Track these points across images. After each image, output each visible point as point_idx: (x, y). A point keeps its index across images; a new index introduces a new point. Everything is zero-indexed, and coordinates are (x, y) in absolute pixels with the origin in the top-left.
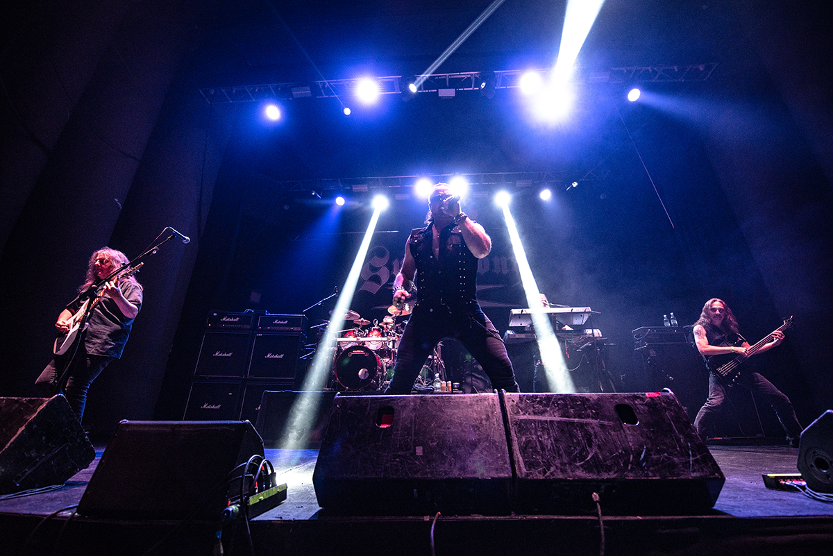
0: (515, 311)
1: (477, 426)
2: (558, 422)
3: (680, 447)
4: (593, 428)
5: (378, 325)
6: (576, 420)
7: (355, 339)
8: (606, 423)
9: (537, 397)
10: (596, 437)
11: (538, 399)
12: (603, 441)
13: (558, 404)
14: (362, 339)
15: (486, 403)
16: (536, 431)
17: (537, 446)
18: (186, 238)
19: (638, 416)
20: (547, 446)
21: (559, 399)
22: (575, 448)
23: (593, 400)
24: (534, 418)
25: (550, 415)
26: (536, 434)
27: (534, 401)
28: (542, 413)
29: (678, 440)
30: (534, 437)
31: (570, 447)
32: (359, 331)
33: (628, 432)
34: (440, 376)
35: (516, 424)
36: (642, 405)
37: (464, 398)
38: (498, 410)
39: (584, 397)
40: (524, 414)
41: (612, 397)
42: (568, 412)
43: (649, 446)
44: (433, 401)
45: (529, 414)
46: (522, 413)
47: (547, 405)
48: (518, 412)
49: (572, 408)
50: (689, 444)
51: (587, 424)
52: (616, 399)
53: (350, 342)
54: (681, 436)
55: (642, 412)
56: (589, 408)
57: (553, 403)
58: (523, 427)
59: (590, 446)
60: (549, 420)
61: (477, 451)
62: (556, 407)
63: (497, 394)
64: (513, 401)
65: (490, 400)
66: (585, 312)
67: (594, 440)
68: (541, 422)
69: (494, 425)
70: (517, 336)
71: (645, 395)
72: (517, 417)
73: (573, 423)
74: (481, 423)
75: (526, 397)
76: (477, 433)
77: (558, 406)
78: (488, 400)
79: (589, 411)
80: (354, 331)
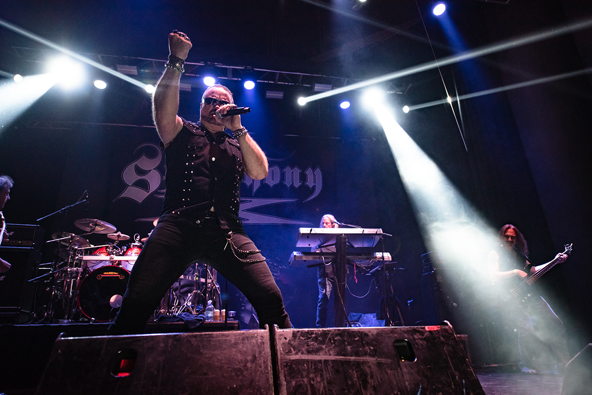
0: (304, 230)
1: (240, 370)
2: (333, 361)
3: (455, 384)
4: (370, 367)
5: (140, 241)
6: (353, 358)
7: (108, 258)
8: (383, 360)
9: (312, 333)
10: (372, 377)
11: (313, 336)
12: (379, 382)
13: (335, 341)
14: (116, 258)
15: (254, 341)
16: (308, 373)
17: (307, 390)
19: (416, 352)
20: (319, 390)
21: (337, 335)
22: (349, 391)
23: (373, 334)
24: (306, 358)
25: (325, 354)
26: (307, 376)
27: (309, 338)
28: (316, 351)
29: (454, 377)
30: (305, 380)
31: (344, 390)
32: (114, 247)
33: (405, 369)
34: (214, 303)
35: (286, 366)
36: (421, 339)
37: (228, 336)
38: (267, 349)
39: (362, 332)
40: (297, 354)
41: (392, 331)
42: (345, 350)
43: (425, 385)
44: (189, 342)
45: (302, 353)
46: (293, 352)
47: (323, 342)
48: (290, 351)
49: (349, 344)
50: (464, 381)
51: (364, 363)
52: (396, 333)
53: (101, 261)
54: (457, 373)
55: (420, 347)
56: (368, 344)
57: (330, 340)
58: (293, 368)
59: (365, 388)
60: (323, 359)
62: (332, 344)
63: (267, 330)
64: (286, 338)
65: (259, 337)
66: (376, 234)
67: (369, 381)
68: (315, 362)
69: (261, 367)
70: (304, 258)
71: (424, 328)
72: (287, 357)
73: (349, 362)
74: (246, 366)
75: (299, 333)
76: (240, 378)
77: (334, 343)
78: (256, 337)
79: (367, 348)
80: (107, 247)
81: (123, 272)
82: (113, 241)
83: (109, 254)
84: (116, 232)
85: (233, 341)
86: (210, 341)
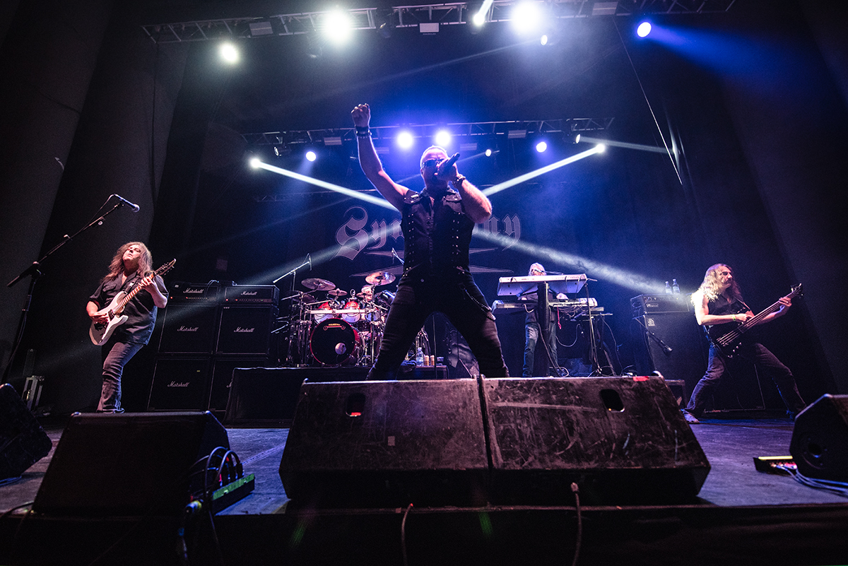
0: (504, 279)
1: (453, 414)
2: (539, 409)
3: (666, 434)
4: (575, 415)
5: (356, 296)
6: (558, 407)
7: (331, 312)
8: (589, 409)
9: (517, 382)
10: (578, 424)
11: (519, 385)
12: (585, 429)
13: (539, 390)
14: (338, 312)
15: (464, 389)
16: (515, 419)
17: (515, 435)
18: (136, 206)
19: (625, 403)
20: (526, 435)
21: (541, 385)
22: (555, 436)
23: (578, 385)
24: (513, 405)
25: (531, 402)
26: (514, 422)
27: (515, 387)
28: (522, 399)
29: (665, 427)
30: (513, 425)
31: (550, 435)
32: (335, 302)
33: (612, 419)
34: (423, 350)
35: (494, 412)
36: (629, 390)
37: (440, 384)
38: (477, 397)
39: (567, 382)
40: (503, 401)
41: (598, 381)
42: (550, 398)
43: (634, 434)
44: (407, 388)
45: (509, 401)
46: (500, 400)
47: (527, 391)
48: (497, 399)
49: (554, 393)
50: (676, 431)
51: (570, 411)
52: (602, 383)
53: (326, 314)
54: (668, 423)
55: (628, 398)
56: (573, 393)
57: (535, 389)
58: (501, 414)
59: (572, 434)
60: (529, 407)
61: (452, 440)
62: (537, 392)
63: (475, 380)
64: (492, 387)
65: (469, 386)
66: (580, 280)
67: (576, 428)
68: (521, 409)
69: (471, 412)
70: (506, 306)
71: (632, 378)
72: (495, 404)
73: (554, 410)
74: (458, 411)
75: (505, 382)
76: (453, 421)
77: (539, 392)
78: (466, 386)
79: (572, 397)
80: (329, 302)
81: (343, 323)
82: (334, 297)
83: (331, 308)
84: (335, 289)
85: (445, 389)
86: (425, 388)
